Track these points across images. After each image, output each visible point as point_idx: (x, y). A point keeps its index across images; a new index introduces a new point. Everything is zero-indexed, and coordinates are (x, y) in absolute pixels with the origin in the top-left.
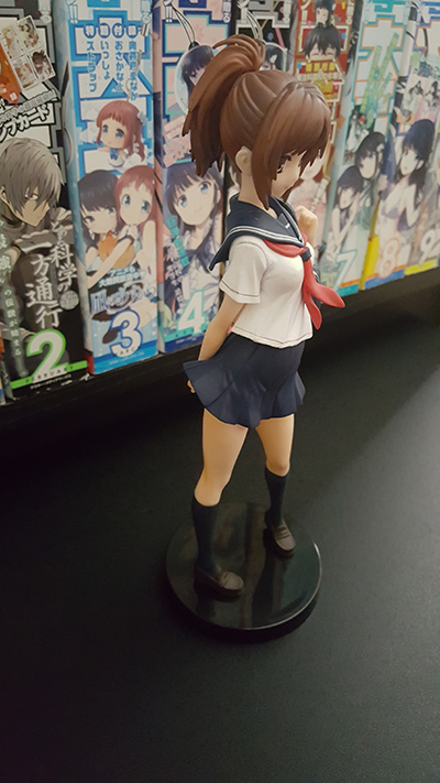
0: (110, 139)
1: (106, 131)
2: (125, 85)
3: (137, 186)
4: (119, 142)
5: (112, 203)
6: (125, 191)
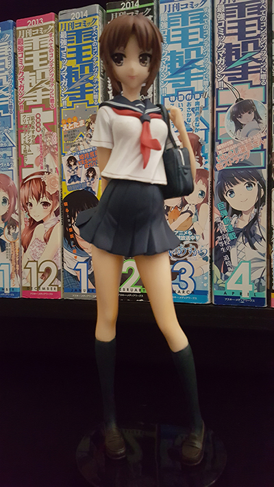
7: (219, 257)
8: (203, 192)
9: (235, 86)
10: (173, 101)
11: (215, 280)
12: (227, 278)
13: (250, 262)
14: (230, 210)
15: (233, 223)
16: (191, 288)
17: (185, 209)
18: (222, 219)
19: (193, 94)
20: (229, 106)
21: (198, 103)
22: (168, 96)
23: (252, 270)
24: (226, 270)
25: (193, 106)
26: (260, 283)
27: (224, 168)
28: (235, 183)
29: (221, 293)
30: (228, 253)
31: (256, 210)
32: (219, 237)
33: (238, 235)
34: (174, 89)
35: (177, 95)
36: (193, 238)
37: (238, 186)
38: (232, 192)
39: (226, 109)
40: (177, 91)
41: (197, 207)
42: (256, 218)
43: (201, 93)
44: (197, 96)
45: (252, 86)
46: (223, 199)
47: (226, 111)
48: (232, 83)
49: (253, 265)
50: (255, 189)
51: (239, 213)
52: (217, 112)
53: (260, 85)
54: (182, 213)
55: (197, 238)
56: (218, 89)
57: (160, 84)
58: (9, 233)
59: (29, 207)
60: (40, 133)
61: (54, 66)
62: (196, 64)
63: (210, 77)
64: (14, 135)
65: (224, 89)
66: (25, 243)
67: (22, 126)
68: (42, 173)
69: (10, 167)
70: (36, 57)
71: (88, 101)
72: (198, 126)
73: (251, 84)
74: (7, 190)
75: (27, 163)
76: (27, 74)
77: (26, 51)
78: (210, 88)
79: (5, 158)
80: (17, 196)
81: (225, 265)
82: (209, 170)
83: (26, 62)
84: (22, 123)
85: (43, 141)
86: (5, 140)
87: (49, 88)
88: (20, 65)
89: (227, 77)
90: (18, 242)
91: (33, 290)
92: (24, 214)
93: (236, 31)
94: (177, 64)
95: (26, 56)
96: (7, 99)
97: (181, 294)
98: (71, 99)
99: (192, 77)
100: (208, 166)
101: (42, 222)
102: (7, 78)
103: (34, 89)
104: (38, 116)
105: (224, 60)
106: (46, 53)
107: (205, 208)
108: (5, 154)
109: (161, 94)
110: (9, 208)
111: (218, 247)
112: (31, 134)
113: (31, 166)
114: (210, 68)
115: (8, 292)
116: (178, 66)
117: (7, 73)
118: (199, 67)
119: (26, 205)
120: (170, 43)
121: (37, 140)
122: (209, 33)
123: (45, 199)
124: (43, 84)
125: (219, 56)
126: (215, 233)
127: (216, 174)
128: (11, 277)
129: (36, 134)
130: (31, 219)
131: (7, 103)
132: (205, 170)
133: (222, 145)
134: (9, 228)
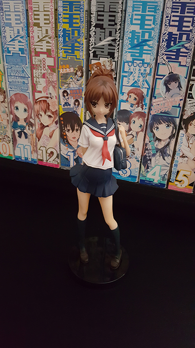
0: (132, 100)
1: (130, 97)
2: (140, 84)
3: (139, 118)
4: (135, 102)
5: (128, 121)
6: (133, 119)
7: (145, 161)
8: (141, 125)
9: (170, 63)
10: (130, 66)
11: (141, 172)
12: (148, 172)
13: (161, 166)
14: (155, 138)
15: (155, 145)
16: (128, 174)
17: (130, 133)
18: (150, 142)
19: (143, 63)
20: (164, 76)
21: (145, 70)
22: (128, 62)
23: (161, 170)
24: (148, 168)
25: (142, 71)
26: (164, 177)
27: (155, 114)
28: (160, 123)
29: (144, 179)
30: (150, 160)
31: (169, 140)
32: (147, 151)
33: (157, 152)
34: (132, 57)
35: (133, 62)
36: (133, 149)
37: (162, 125)
38: (158, 128)
39: (162, 77)
40: (134, 60)
41: (137, 133)
42: (168, 144)
43: (148, 64)
44: (146, 65)
45: (180, 65)
46: (152, 131)
47: (162, 79)
48: (168, 61)
49: (162, 168)
50: (171, 128)
51: (160, 140)
52: (157, 78)
53: (185, 66)
54: (128, 135)
55: (135, 150)
56: (159, 63)
57: (123, 53)
58: (29, 129)
59: (40, 116)
60: (45, 71)
61: (54, 26)
62: (147, 43)
63: (155, 54)
64: (29, 70)
65: (163, 64)
66: (38, 136)
67: (34, 65)
68: (48, 98)
69: (27, 90)
70: (42, 17)
71: (76, 56)
72: (144, 85)
73: (180, 64)
74: (26, 104)
75: (38, 89)
76: (35, 28)
77: (34, 11)
78: (154, 61)
79: (24, 84)
80: (33, 108)
81: (148, 166)
82: (147, 113)
83: (35, 19)
84: (34, 63)
85: (47, 77)
86: (23, 72)
87: (51, 42)
88: (30, 21)
89: (166, 56)
90: (34, 135)
91: (44, 161)
92: (37, 120)
93: (177, 24)
94: (136, 40)
95: (35, 15)
96: (23, 44)
97: (123, 176)
98: (65, 52)
99: (144, 52)
100: (146, 111)
101: (48, 126)
102: (23, 29)
103: (41, 40)
104: (44, 60)
105: (166, 44)
106: (48, 15)
107: (142, 134)
108: (24, 82)
109: (123, 59)
110: (28, 115)
111: (146, 156)
112: (40, 70)
113: (40, 92)
114: (156, 47)
115: (30, 160)
116: (136, 42)
117: (22, 25)
118: (149, 46)
119: (38, 115)
120: (132, 24)
121: (44, 76)
122: (159, 22)
123: (49, 113)
124: (47, 38)
125: (163, 40)
126: (145, 149)
127: (150, 117)
128: (31, 153)
129: (43, 72)
130: (41, 124)
131: (23, 47)
132: (144, 113)
133: (156, 100)
134: (29, 126)
